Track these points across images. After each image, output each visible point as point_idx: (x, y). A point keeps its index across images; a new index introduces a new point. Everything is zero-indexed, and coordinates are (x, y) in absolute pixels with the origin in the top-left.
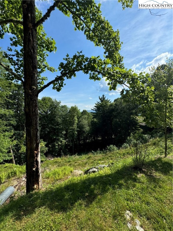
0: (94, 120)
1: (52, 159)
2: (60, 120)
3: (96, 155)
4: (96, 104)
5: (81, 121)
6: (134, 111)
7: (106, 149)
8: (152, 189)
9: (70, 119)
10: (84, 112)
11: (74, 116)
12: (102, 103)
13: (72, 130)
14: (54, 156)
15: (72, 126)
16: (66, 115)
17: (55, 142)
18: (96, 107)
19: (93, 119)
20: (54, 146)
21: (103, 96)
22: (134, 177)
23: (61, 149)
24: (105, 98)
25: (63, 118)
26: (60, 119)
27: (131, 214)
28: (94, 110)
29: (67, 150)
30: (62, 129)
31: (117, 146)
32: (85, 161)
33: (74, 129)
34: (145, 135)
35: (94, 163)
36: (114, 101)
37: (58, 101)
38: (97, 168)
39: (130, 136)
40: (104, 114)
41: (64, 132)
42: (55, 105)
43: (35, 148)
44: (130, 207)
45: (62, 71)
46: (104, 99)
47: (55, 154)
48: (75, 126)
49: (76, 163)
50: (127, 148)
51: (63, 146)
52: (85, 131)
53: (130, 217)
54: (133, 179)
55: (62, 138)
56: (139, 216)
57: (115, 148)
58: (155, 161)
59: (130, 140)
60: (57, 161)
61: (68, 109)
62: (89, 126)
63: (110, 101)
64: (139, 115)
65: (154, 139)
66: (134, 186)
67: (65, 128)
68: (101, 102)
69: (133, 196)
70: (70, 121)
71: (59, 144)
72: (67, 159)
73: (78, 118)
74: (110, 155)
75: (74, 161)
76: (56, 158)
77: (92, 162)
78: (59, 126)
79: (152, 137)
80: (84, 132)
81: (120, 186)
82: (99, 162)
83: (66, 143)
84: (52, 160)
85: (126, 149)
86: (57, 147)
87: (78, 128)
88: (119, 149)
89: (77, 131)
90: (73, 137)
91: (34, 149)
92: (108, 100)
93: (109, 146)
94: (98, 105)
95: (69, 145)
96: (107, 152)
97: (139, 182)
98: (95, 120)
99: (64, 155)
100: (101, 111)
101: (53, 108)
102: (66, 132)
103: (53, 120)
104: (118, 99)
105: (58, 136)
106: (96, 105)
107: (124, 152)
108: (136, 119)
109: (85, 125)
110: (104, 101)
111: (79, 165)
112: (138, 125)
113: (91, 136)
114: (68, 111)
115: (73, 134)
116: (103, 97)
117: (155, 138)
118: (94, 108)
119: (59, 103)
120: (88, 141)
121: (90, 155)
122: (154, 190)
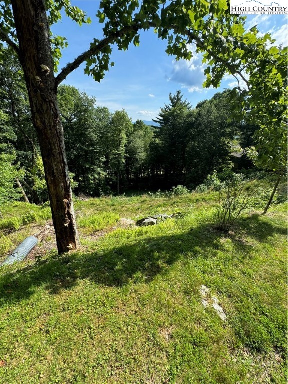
0: (155, 141)
1: (87, 200)
2: (95, 137)
3: (154, 199)
4: (162, 110)
5: (132, 141)
6: (229, 130)
7: (171, 191)
8: (239, 260)
9: (113, 136)
10: (139, 124)
11: (120, 131)
12: (173, 109)
13: (117, 156)
14: (89, 195)
15: (118, 149)
16: (106, 127)
17: (89, 174)
18: (161, 116)
19: (153, 140)
20: (88, 179)
21: (179, 92)
22: (216, 242)
23: (98, 185)
24: (181, 98)
25: (101, 133)
26: (96, 135)
27: (207, 290)
28: (158, 122)
29: (109, 187)
30: (100, 154)
31: (188, 188)
32: (137, 206)
33: (121, 154)
34: (237, 173)
35: (151, 210)
36: (197, 107)
37: (90, 97)
38: (155, 219)
39: (212, 174)
40: (175, 132)
41: (103, 159)
42: (86, 106)
43: (63, 195)
44: (207, 282)
45: (107, 25)
46: (179, 100)
47: (90, 192)
48: (122, 150)
49: (123, 207)
50: (203, 192)
51: (102, 181)
52: (139, 159)
53: (206, 293)
54: (214, 245)
55: (100, 168)
56: (217, 293)
57: (185, 190)
58: (248, 218)
59: (212, 181)
60: (95, 203)
61: (110, 117)
62: (146, 150)
63: (189, 106)
64: (236, 137)
65: (249, 182)
66: (215, 255)
67: (106, 152)
68: (173, 106)
69: (213, 267)
70: (114, 140)
71: (95, 178)
72: (109, 201)
73: (127, 135)
74: (175, 200)
75: (120, 204)
76: (92, 199)
77: (147, 209)
78: (94, 148)
79: (248, 177)
80: (137, 160)
81: (195, 254)
82: (159, 209)
83: (108, 177)
84: (86, 202)
85: (203, 194)
86: (93, 182)
87: (126, 153)
88: (191, 192)
89: (126, 158)
90: (118, 168)
91: (63, 197)
92: (186, 104)
93: (176, 187)
94: (167, 112)
95: (111, 180)
96: (171, 195)
97: (223, 250)
98: (158, 141)
99: (105, 196)
100: (170, 126)
101: (80, 112)
102: (106, 158)
103: (83, 135)
104: (205, 102)
105: (93, 164)
106: (161, 112)
107: (198, 198)
108: (229, 145)
109: (139, 148)
110: (178, 105)
111: (127, 211)
112: (229, 157)
113: (147, 169)
114: (111, 120)
115: (119, 162)
116: (178, 96)
117: (252, 180)
118: (158, 119)
119: (93, 101)
120: (142, 175)
121: (145, 197)
122: (242, 262)
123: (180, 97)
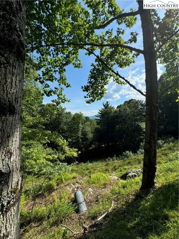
7: (123, 155)
10: (87, 119)
11: (79, 123)
15: (78, 133)
19: (97, 126)
26: (66, 126)
28: (98, 117)
30: (68, 137)
31: (132, 152)
33: (79, 136)
34: (159, 140)
36: (117, 108)
41: (70, 140)
52: (89, 138)
62: (92, 133)
65: (168, 145)
68: (105, 108)
70: (75, 128)
72: (82, 167)
74: (128, 161)
87: (82, 135)
92: (112, 107)
93: (125, 153)
94: (102, 111)
96: (124, 158)
109: (88, 132)
110: (108, 108)
112: (142, 132)
115: (78, 141)
119: (64, 109)
123: (108, 104)
